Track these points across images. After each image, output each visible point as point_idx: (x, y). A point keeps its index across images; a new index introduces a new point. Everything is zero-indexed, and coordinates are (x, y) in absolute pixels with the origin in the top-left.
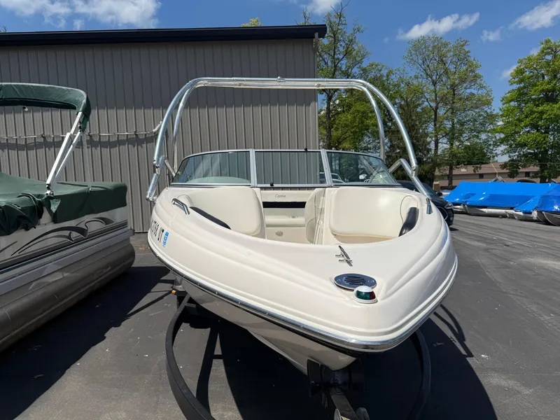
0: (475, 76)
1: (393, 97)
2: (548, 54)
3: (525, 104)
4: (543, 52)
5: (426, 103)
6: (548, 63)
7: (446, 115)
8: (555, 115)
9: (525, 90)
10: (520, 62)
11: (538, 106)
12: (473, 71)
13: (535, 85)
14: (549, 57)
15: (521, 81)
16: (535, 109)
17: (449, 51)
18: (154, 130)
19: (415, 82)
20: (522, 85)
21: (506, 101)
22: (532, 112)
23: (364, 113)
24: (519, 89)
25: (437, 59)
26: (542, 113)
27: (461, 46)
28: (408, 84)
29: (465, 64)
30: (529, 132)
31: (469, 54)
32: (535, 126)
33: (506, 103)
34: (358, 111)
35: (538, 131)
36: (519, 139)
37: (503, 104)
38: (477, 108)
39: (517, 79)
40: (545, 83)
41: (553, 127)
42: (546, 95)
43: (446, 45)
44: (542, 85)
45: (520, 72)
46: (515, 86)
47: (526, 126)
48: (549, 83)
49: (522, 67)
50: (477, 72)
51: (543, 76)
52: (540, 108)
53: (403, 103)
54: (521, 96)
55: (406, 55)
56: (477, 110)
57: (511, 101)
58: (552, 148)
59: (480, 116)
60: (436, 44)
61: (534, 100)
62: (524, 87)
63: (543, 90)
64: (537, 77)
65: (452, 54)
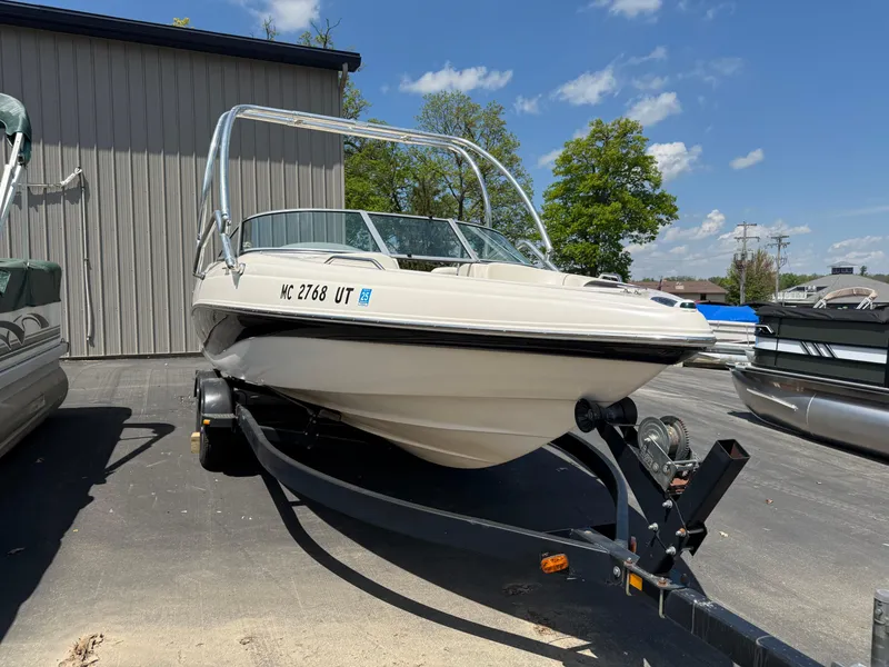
0: (511, 159)
1: (401, 176)
2: (600, 139)
3: (573, 202)
4: (593, 136)
5: (448, 190)
6: (599, 152)
7: (474, 210)
8: (607, 220)
9: (572, 185)
10: (567, 145)
11: (587, 206)
12: (508, 152)
13: (583, 179)
14: (600, 144)
15: (567, 172)
16: (584, 211)
17: (479, 118)
18: (63, 183)
19: (434, 158)
20: (568, 177)
21: (549, 196)
22: (581, 215)
23: (362, 194)
24: (565, 183)
25: (463, 127)
26: (592, 217)
27: (494, 114)
28: (423, 159)
29: (499, 141)
30: (575, 241)
31: (504, 126)
32: (583, 234)
33: (550, 199)
34: (355, 191)
35: (587, 240)
36: (565, 250)
37: (546, 201)
38: (514, 203)
39: (562, 169)
40: (594, 178)
41: (604, 237)
42: (597, 193)
43: (475, 109)
44: (592, 178)
45: (566, 159)
46: (561, 178)
47: (572, 233)
48: (600, 178)
49: (569, 153)
50: (513, 153)
51: (593, 167)
52: (591, 210)
53: (417, 185)
54: (567, 192)
55: (421, 115)
56: (514, 207)
57: (556, 197)
58: (602, 264)
59: (516, 215)
60: (462, 105)
61: (583, 199)
62: (571, 181)
63: (593, 186)
64: (587, 168)
65: (482, 123)
